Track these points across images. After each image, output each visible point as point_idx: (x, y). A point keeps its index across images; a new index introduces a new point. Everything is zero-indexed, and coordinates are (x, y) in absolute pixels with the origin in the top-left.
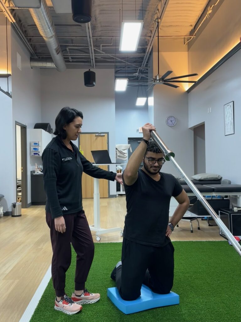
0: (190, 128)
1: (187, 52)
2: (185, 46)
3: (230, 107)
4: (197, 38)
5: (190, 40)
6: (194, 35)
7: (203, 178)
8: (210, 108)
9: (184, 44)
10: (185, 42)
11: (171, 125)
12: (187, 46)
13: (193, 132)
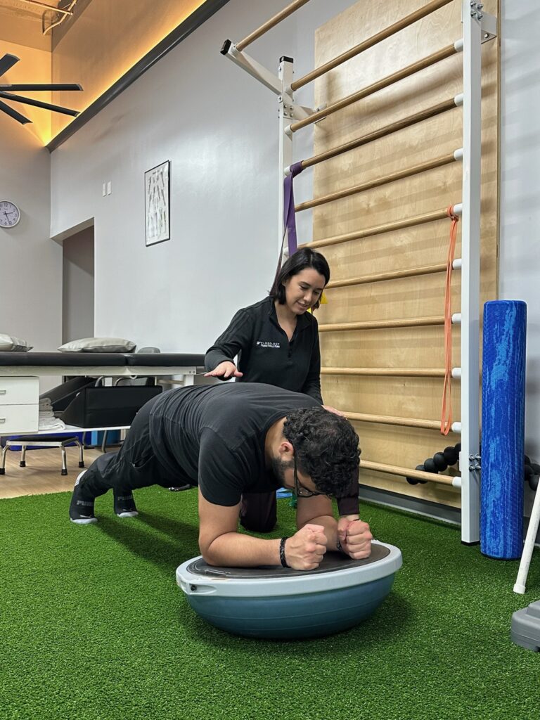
0: (52, 238)
1: (50, 53)
2: (45, 38)
3: (160, 176)
4: (76, 17)
5: (59, 23)
6: (69, 10)
7: (90, 348)
8: (109, 184)
9: (44, 31)
10: (45, 27)
11: (6, 223)
12: (49, 37)
13: (62, 248)
